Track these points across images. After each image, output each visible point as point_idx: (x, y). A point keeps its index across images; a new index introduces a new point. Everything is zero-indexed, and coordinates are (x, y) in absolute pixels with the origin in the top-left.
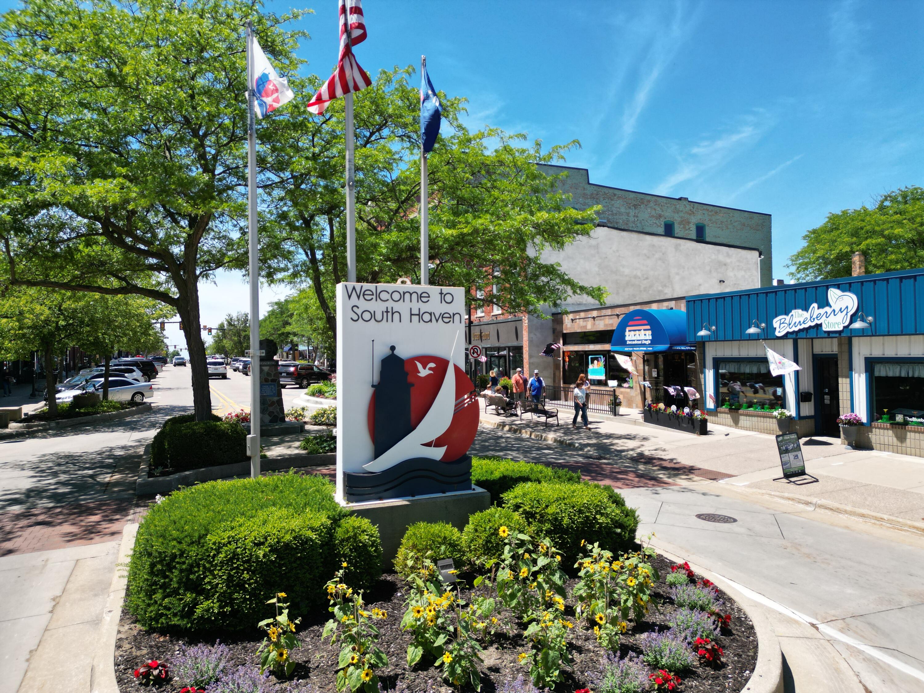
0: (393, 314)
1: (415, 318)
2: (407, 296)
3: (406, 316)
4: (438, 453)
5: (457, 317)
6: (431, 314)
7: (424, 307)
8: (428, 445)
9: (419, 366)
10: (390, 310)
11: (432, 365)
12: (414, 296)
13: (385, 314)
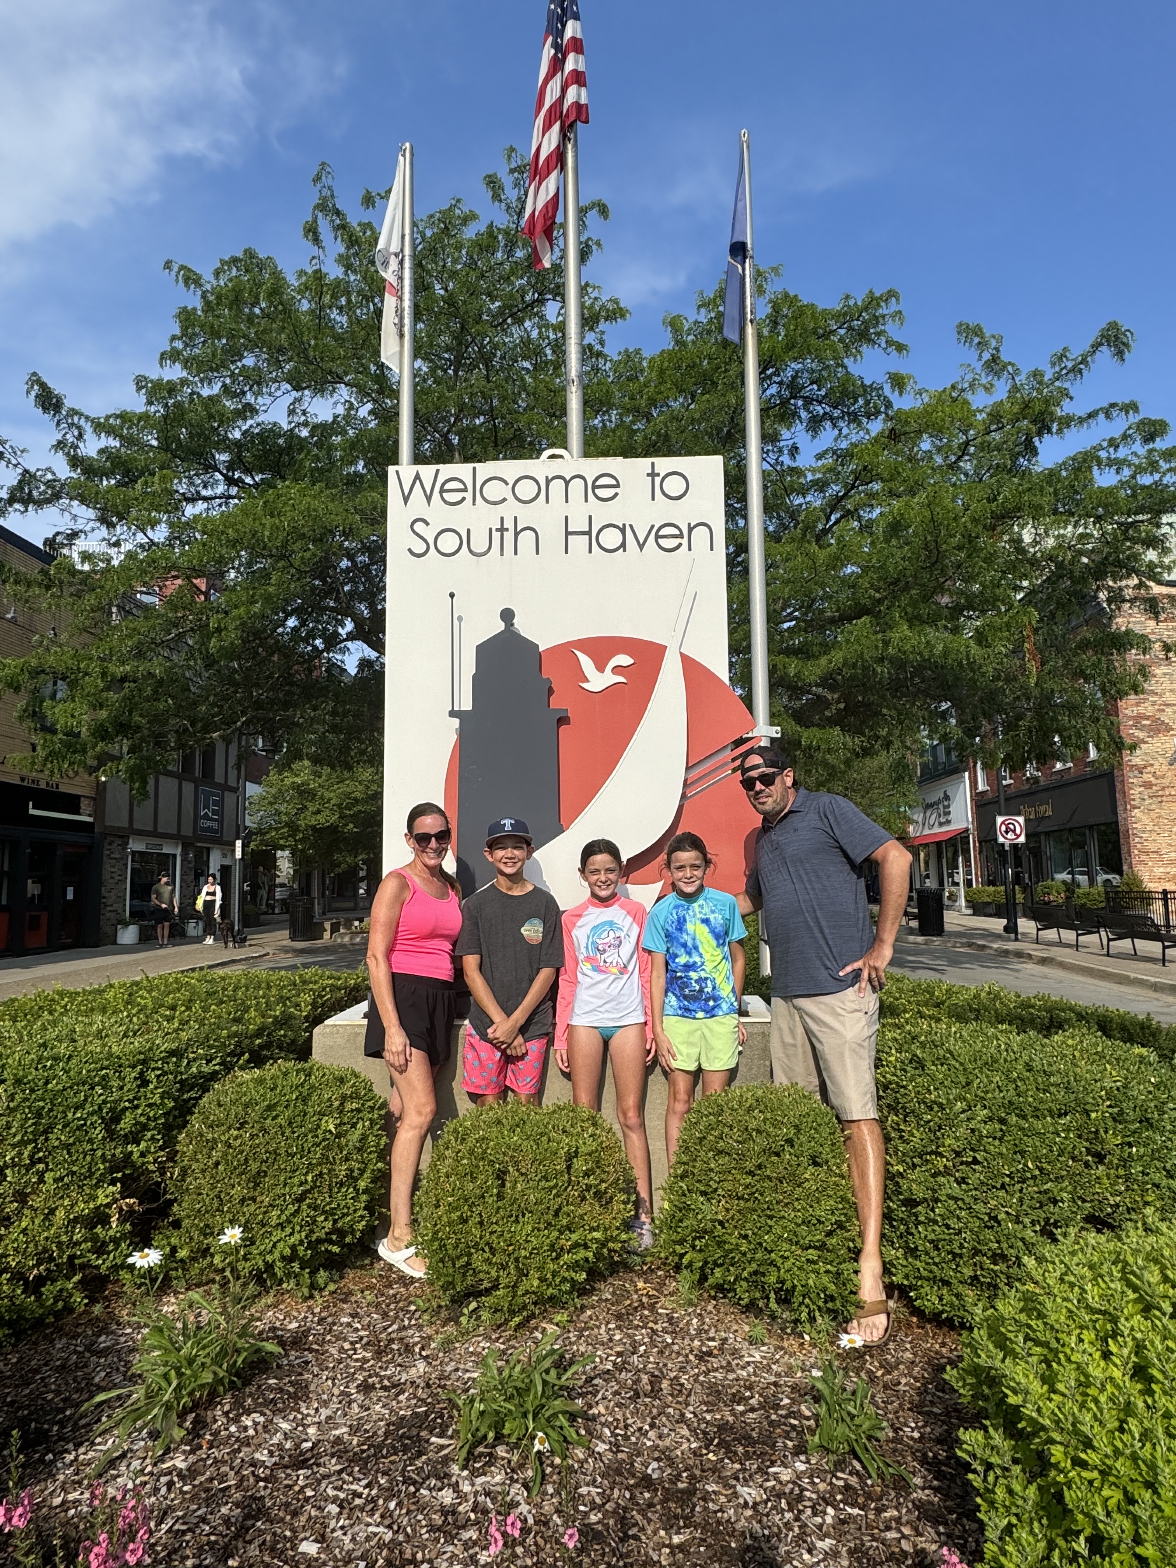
0: (516, 534)
1: (579, 543)
3: (552, 536)
5: (701, 534)
7: (604, 514)
9: (586, 663)
11: (624, 660)
12: (577, 486)
13: (496, 535)
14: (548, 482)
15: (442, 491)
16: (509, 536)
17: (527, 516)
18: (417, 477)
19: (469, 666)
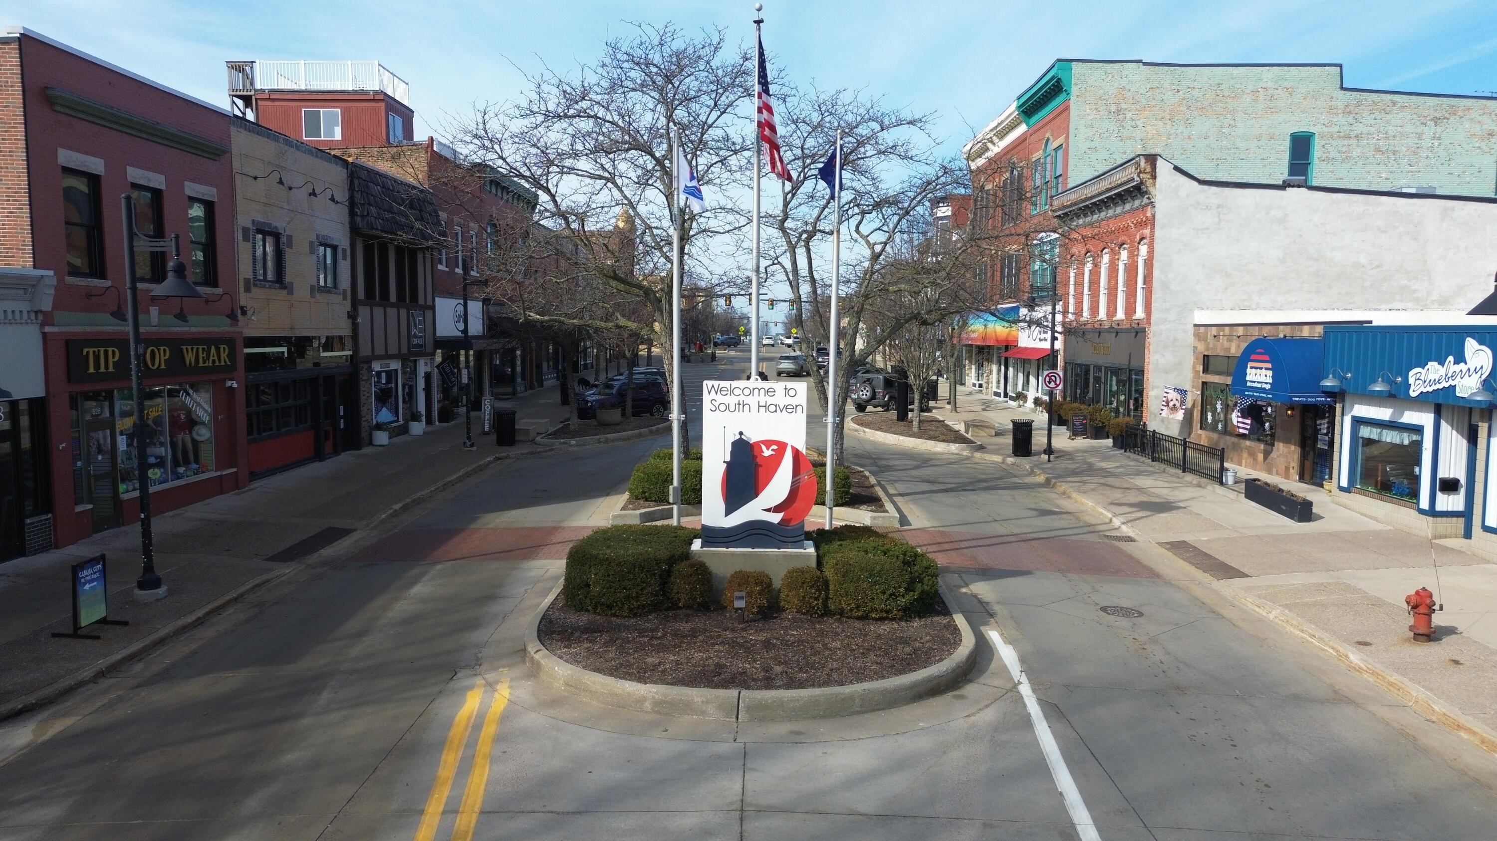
0: (743, 406)
1: (762, 409)
2: (756, 391)
3: (754, 407)
4: (775, 518)
5: (799, 408)
6: (776, 406)
7: (770, 400)
8: (768, 510)
9: (764, 448)
10: (741, 402)
11: (775, 447)
12: (762, 391)
13: (737, 406)
14: (754, 389)
15: (721, 391)
16: (741, 406)
17: (747, 400)
18: (713, 386)
19: (729, 448)
